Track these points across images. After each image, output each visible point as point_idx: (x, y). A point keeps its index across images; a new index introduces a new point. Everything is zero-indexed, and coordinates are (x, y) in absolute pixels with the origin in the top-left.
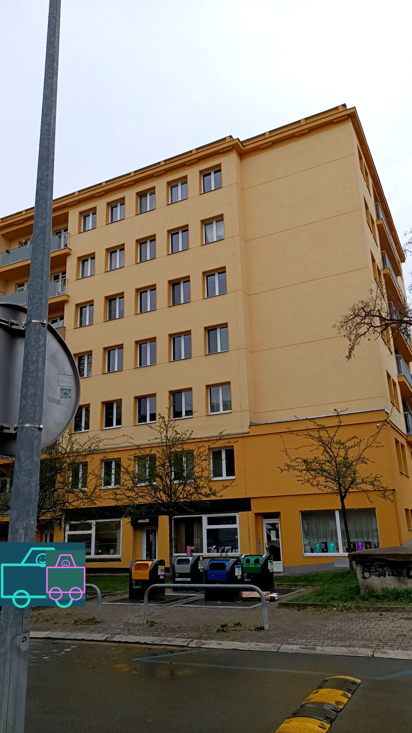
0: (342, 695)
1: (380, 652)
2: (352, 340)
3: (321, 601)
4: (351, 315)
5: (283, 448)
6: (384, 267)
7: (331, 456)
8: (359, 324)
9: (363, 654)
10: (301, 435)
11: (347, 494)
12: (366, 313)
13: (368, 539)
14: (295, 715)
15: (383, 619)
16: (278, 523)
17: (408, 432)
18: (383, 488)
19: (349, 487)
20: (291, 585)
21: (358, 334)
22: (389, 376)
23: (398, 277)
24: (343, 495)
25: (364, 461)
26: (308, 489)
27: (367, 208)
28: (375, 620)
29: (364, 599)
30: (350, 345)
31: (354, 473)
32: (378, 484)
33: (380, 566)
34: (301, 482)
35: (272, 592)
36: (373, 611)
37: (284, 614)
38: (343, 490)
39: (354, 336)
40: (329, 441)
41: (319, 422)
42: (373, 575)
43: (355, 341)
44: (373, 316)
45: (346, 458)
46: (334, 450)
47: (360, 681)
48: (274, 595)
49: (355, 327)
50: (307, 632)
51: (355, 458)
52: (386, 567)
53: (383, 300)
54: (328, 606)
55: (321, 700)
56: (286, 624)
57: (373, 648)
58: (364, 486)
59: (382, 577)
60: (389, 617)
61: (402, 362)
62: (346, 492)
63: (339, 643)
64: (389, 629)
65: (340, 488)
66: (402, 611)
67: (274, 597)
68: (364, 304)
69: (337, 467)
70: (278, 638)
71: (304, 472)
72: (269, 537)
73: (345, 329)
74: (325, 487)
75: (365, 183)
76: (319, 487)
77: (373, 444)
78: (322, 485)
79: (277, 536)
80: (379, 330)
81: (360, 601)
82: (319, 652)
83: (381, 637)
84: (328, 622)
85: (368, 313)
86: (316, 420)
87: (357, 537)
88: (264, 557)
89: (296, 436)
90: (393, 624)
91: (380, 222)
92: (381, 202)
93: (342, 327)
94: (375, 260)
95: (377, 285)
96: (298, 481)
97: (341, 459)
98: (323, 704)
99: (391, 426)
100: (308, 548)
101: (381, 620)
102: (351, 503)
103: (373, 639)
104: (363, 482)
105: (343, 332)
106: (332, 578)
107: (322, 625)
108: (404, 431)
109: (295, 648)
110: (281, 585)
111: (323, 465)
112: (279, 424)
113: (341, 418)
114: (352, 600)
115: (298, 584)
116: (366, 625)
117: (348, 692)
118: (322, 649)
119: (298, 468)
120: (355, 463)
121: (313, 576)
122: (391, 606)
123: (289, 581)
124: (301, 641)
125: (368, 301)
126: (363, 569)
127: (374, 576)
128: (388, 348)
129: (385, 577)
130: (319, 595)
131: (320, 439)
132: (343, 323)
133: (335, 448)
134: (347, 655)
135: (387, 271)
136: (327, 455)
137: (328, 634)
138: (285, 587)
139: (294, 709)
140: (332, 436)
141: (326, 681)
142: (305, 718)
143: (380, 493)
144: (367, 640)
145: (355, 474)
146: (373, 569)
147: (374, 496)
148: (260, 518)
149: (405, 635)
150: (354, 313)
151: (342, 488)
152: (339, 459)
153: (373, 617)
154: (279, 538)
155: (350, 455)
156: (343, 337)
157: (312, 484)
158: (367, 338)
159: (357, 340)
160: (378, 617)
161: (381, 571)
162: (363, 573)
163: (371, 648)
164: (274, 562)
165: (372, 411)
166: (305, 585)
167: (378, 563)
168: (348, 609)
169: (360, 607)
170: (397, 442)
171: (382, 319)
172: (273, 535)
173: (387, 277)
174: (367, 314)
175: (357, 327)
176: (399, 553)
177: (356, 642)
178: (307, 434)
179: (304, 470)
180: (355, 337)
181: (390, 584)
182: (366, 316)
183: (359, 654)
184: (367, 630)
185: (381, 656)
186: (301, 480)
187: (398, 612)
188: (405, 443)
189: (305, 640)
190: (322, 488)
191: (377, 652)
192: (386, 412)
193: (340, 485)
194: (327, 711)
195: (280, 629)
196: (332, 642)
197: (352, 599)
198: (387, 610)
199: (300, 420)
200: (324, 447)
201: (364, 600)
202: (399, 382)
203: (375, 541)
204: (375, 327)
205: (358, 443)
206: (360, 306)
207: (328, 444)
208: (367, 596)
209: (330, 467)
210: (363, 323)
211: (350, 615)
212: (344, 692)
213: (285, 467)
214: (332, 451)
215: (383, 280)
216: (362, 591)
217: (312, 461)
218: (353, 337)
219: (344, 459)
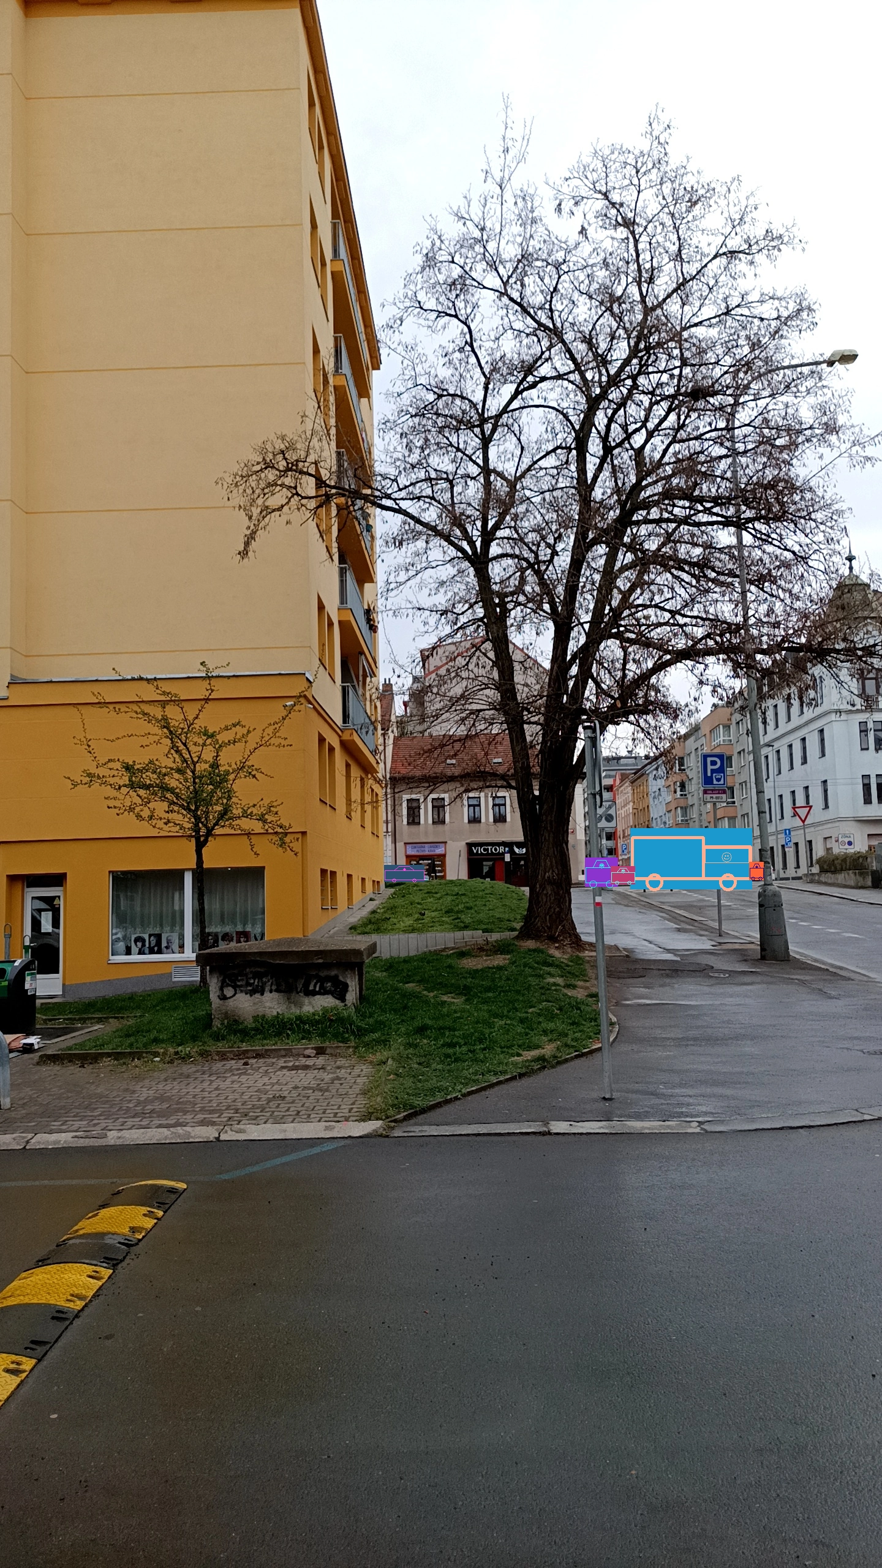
0: (144, 1215)
1: (232, 1130)
2: (253, 518)
3: (131, 1045)
4: (258, 463)
5: (81, 736)
6: (337, 371)
7: (185, 761)
8: (272, 486)
9: (199, 1137)
10: (126, 712)
11: (210, 839)
12: (288, 463)
13: (244, 926)
14: (43, 1262)
15: (249, 1071)
16: (59, 897)
17: (344, 722)
18: (281, 827)
19: (215, 825)
20: (75, 1019)
21: (267, 507)
22: (321, 607)
23: (362, 399)
24: (202, 839)
25: (250, 773)
26: (131, 826)
27: (314, 226)
28: (233, 1075)
29: (217, 1037)
30: (249, 528)
31: (229, 796)
32: (274, 819)
33: (257, 975)
34: (117, 811)
35: (29, 1034)
36: (232, 1059)
37: (50, 1076)
38: (203, 831)
39: (259, 510)
40: (183, 729)
41: (166, 687)
42: (242, 991)
43: (259, 520)
44: (301, 472)
45: (215, 765)
46: (192, 748)
47: (185, 1186)
48: (33, 1040)
49: (263, 490)
50: (93, 1106)
51: (234, 766)
52: (266, 976)
53: (324, 442)
54: (144, 1055)
55: (100, 1229)
56: (51, 1095)
57: (219, 1125)
58: (246, 824)
59: (257, 995)
60: (259, 1068)
61: (350, 578)
62: (209, 832)
63: (157, 1122)
64: (256, 1089)
65: (196, 825)
66: (284, 1056)
67: (32, 1045)
68: (287, 444)
69: (194, 782)
70: (29, 1122)
71: (124, 790)
72: (36, 924)
73: (241, 491)
74: (166, 824)
75: (316, 167)
76: (154, 822)
77: (273, 741)
78: (161, 819)
79: (56, 923)
80: (312, 504)
81: (211, 1042)
82: (112, 1142)
83: (240, 1104)
84: (141, 1084)
85: (293, 465)
86: (160, 684)
87: (224, 923)
88: (16, 964)
89: (113, 713)
90: (266, 1080)
91: (339, 267)
92: (345, 222)
93: (236, 485)
94: (319, 351)
95: (316, 406)
96: (109, 807)
97: (207, 766)
98: (102, 1235)
99: (314, 708)
100: (121, 946)
101: (245, 1074)
102: (216, 856)
103: (224, 1108)
104: (246, 815)
105: (238, 499)
106: (163, 1001)
107: (126, 1090)
108: (338, 719)
109: (64, 1139)
110: (50, 1020)
111: (166, 777)
112: (79, 684)
113: (213, 682)
114: (194, 1041)
115: (90, 1016)
116: (215, 1085)
117: (159, 1208)
118: (119, 1135)
119: (112, 781)
120: (232, 777)
121: (124, 1001)
122: (267, 1048)
123: (71, 1012)
124: (77, 1124)
125: (295, 438)
126: (223, 982)
127: (243, 994)
128: (327, 547)
129: (262, 994)
130: (128, 1036)
131: (165, 723)
132: (238, 478)
133: (195, 744)
134: (168, 1141)
135: (341, 381)
136: (176, 756)
137: (135, 1106)
138: (60, 1023)
139: (41, 1253)
140: (190, 718)
141: (119, 1192)
142: (62, 1265)
143: (275, 838)
144: (211, 1112)
145: (229, 798)
146: (242, 980)
147: (262, 844)
148: (18, 886)
149: (285, 1097)
150: (264, 459)
151: (200, 825)
152: (201, 767)
153: (231, 1070)
154: (58, 928)
155: (222, 761)
156: (237, 509)
157: (138, 816)
158: (284, 518)
159: (264, 517)
160: (239, 1069)
161: (256, 983)
162: (221, 989)
163: (216, 1125)
164: (38, 976)
165: (280, 674)
166: (105, 1018)
167: (253, 970)
168: (184, 1058)
169: (206, 1051)
170: (322, 740)
171: (320, 483)
172: (47, 921)
173: (340, 393)
174: (290, 465)
175: (266, 491)
176: (294, 949)
177: (189, 1117)
178: (139, 710)
179: (125, 786)
180: (261, 513)
181: (270, 1008)
182: (288, 469)
183: (192, 1137)
184: (214, 1095)
185: (234, 1138)
186: (115, 807)
187: (279, 1057)
188: (336, 744)
189: (85, 1122)
190: (160, 824)
191: (226, 1132)
192: (307, 679)
193: (198, 819)
194: (111, 1246)
195: (35, 1105)
196: (141, 1121)
197: (194, 1039)
198: (258, 1055)
199: (128, 680)
200: (171, 739)
201: (218, 1040)
202: (340, 622)
203: (258, 930)
204: (303, 498)
205: (243, 735)
206: (277, 447)
207: (180, 734)
208: (224, 1032)
209: (181, 783)
210: (280, 485)
211: (187, 1069)
212: (149, 1209)
213: (82, 778)
214: (188, 749)
215: (332, 399)
216: (217, 1023)
217: (144, 768)
218: (256, 511)
219: (212, 766)
